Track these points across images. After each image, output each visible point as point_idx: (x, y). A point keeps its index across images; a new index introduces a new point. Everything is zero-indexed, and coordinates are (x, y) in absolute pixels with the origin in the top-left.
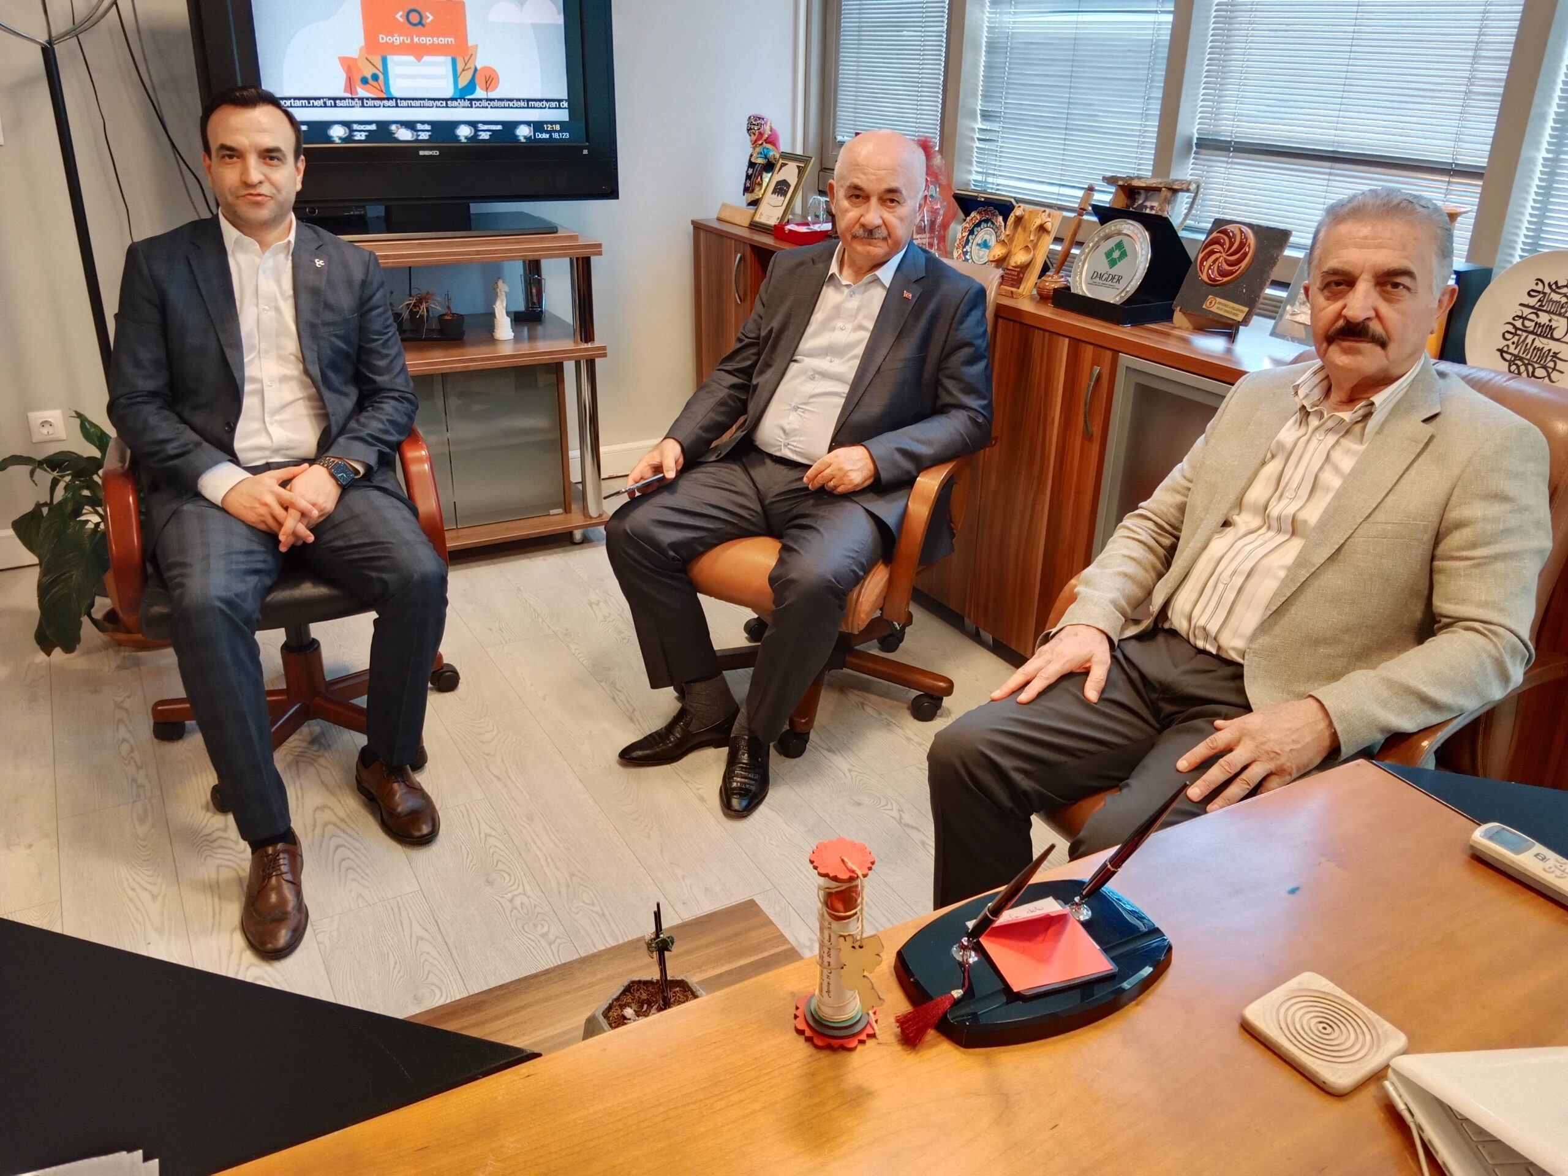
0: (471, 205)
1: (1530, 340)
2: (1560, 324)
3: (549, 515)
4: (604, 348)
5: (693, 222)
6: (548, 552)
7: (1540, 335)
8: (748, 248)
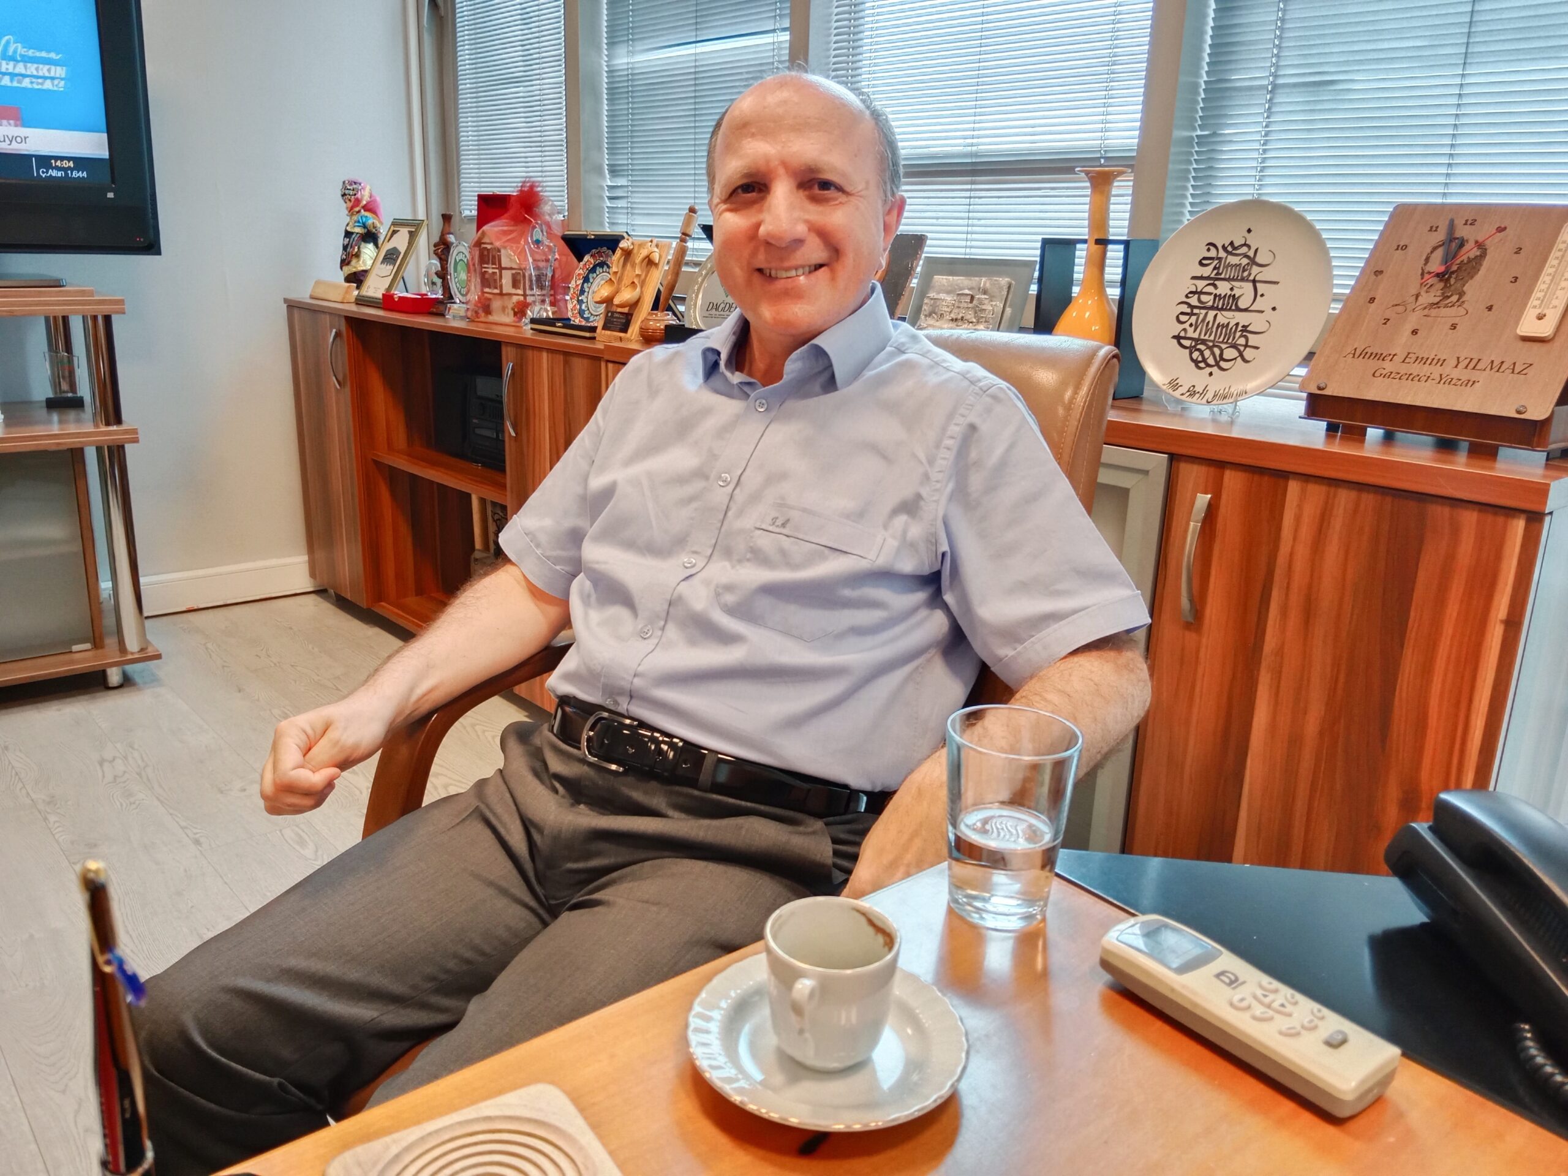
1: (1210, 317)
2: (1244, 291)
3: (71, 652)
4: (135, 431)
5: (286, 301)
6: (68, 700)
7: (1222, 309)
8: (343, 321)
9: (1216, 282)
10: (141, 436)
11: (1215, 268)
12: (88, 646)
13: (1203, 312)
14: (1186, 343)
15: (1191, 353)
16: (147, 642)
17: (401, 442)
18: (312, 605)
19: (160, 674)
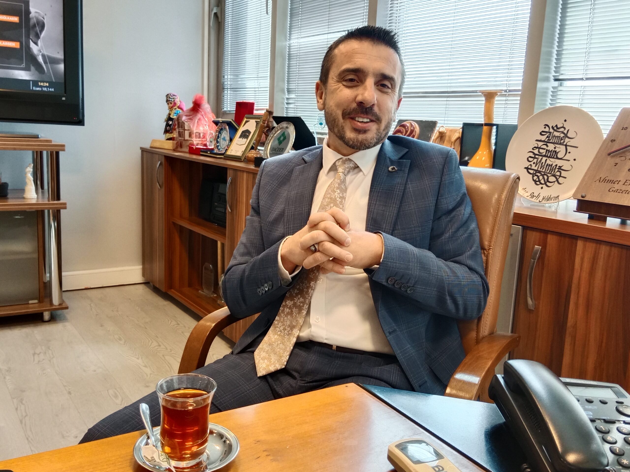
1: (544, 160)
2: (561, 149)
3: (28, 304)
4: (65, 204)
5: (141, 149)
6: (25, 326)
7: (549, 157)
8: (163, 158)
9: (548, 144)
10: (68, 206)
11: (547, 137)
12: (36, 301)
13: (540, 157)
14: (531, 172)
15: (533, 177)
16: (63, 301)
17: (186, 213)
18: (142, 289)
19: (68, 316)
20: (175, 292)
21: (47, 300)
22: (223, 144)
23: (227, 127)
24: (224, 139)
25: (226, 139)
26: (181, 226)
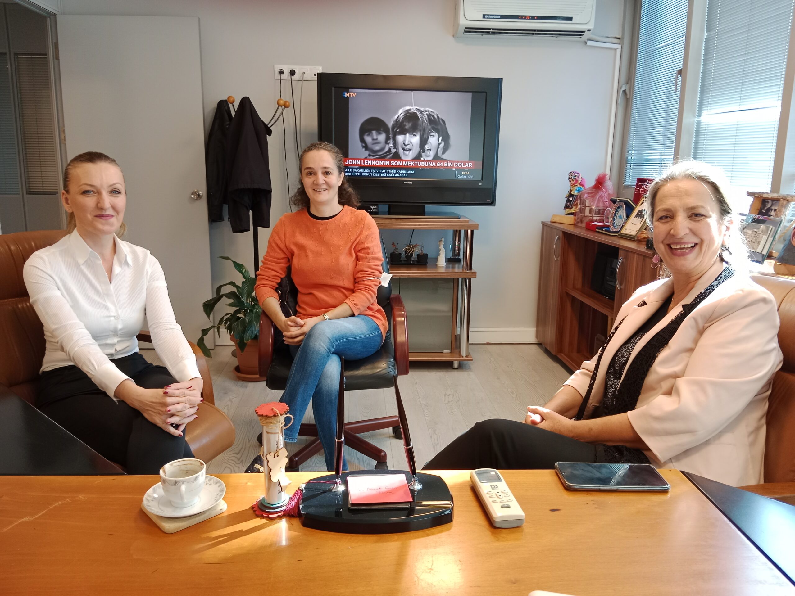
0: (426, 206)
3: (443, 353)
4: (475, 273)
5: (542, 222)
6: (439, 370)
8: (561, 233)
10: (477, 275)
12: (448, 351)
16: (469, 354)
17: (579, 285)
18: (535, 349)
19: (472, 367)
20: (564, 356)
21: (457, 351)
22: (619, 222)
23: (624, 206)
24: (620, 217)
25: (622, 217)
26: (573, 296)
